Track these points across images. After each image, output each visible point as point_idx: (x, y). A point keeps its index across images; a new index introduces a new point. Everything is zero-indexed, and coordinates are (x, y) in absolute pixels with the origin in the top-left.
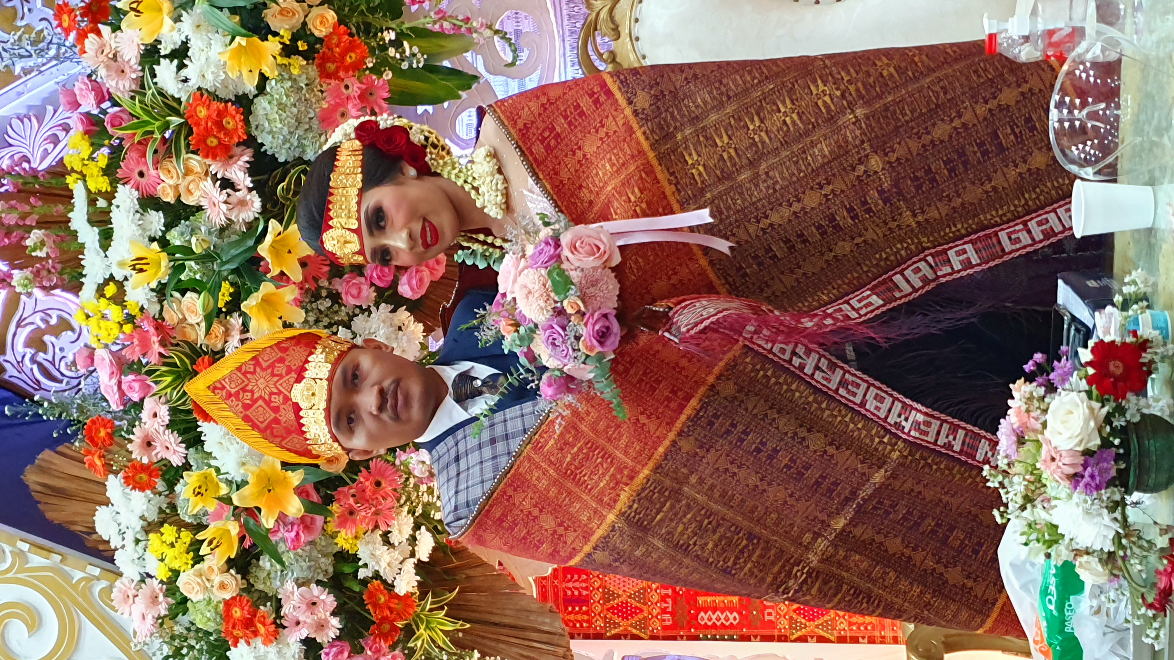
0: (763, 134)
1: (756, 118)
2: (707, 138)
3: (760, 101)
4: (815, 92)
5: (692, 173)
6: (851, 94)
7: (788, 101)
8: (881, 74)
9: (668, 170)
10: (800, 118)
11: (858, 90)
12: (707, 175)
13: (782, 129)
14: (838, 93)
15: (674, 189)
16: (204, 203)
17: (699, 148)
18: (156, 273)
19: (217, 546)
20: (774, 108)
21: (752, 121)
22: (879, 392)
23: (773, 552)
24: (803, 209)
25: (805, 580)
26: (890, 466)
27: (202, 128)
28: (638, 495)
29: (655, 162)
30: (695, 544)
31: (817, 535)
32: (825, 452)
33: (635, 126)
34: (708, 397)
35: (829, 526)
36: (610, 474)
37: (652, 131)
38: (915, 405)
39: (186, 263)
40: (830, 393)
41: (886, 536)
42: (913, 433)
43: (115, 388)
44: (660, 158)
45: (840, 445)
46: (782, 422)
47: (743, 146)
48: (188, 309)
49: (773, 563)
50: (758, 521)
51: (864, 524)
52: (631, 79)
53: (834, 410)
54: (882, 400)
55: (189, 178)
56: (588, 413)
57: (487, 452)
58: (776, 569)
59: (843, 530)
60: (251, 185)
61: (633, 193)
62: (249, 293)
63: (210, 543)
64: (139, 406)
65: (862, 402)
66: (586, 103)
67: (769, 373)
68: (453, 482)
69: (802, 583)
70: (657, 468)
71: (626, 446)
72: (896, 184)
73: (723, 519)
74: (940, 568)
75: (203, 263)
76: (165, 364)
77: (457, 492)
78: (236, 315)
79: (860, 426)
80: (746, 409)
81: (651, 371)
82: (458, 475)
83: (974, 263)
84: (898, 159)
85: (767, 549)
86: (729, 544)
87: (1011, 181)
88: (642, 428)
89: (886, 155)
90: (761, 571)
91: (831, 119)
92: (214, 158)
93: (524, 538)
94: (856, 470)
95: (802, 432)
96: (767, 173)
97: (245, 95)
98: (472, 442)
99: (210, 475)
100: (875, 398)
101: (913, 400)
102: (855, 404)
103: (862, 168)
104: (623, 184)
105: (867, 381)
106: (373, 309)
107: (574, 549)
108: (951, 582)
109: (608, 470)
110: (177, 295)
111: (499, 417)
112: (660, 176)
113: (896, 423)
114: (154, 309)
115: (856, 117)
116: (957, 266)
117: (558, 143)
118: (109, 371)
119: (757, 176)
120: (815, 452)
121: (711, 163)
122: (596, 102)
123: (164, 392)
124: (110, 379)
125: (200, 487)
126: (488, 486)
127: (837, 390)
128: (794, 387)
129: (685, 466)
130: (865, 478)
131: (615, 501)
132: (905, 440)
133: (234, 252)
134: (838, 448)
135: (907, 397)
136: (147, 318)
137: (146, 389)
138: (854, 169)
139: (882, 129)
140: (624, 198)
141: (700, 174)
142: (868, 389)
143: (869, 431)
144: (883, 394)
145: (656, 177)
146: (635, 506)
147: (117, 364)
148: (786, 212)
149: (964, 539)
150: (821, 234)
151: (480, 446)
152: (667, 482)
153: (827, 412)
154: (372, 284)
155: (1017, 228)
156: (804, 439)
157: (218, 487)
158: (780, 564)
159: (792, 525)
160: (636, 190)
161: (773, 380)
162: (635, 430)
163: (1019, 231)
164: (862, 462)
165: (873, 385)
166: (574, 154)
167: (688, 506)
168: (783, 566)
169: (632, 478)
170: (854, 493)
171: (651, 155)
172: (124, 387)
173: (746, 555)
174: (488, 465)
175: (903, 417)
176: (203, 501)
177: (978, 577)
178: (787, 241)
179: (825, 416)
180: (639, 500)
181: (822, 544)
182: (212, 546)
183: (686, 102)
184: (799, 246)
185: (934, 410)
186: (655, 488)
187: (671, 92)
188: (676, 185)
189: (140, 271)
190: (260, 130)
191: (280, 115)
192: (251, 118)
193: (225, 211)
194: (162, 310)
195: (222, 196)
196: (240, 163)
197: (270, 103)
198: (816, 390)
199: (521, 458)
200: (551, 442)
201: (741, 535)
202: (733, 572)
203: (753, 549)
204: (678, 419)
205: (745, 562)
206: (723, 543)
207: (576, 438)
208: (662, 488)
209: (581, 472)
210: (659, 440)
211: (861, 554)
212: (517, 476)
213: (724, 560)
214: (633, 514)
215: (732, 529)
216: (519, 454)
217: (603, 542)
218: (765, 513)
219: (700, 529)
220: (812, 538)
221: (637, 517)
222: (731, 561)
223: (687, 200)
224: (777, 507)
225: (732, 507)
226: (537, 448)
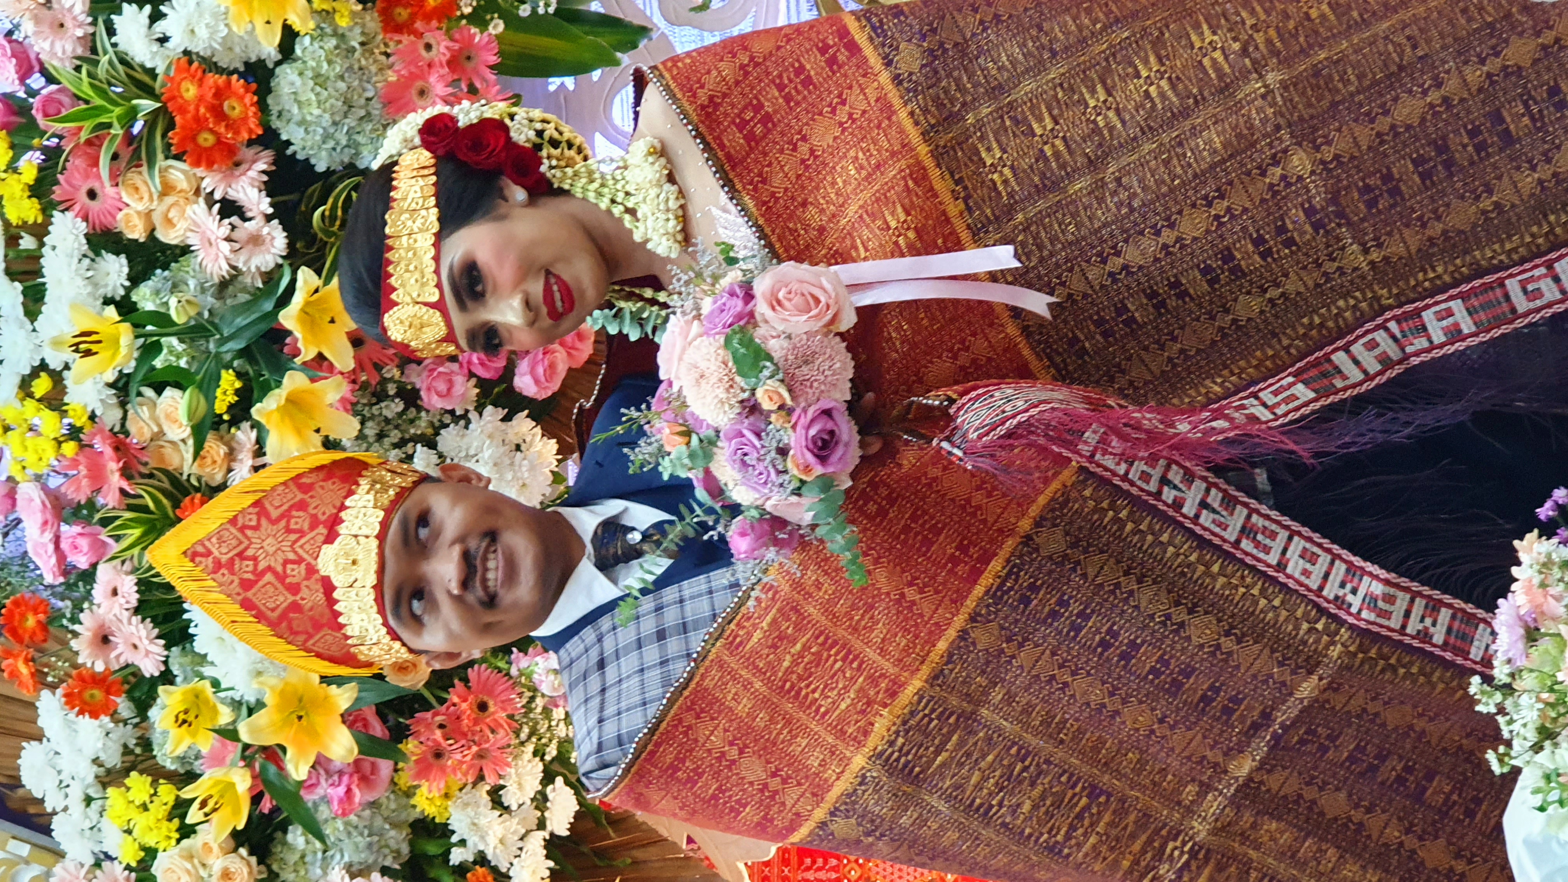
0: (1111, 114)
1: (1099, 88)
2: (1016, 122)
3: (1107, 59)
4: (1198, 45)
5: (992, 180)
6: (1257, 48)
7: (1152, 59)
8: (1307, 14)
9: (952, 176)
10: (1173, 87)
11: (1269, 42)
12: (1018, 184)
13: (1143, 106)
14: (1236, 46)
15: (962, 206)
16: (193, 240)
17: (1003, 139)
18: (114, 356)
19: (215, 810)
20: (1130, 70)
21: (1093, 91)
22: (1308, 545)
23: (1132, 817)
24: (1179, 239)
25: (1187, 864)
26: (1327, 670)
27: (189, 116)
28: (904, 723)
29: (929, 163)
30: (1000, 805)
31: (1205, 788)
32: (1219, 647)
33: (897, 102)
34: (1020, 557)
35: (1226, 772)
36: (856, 687)
37: (925, 111)
38: (1368, 566)
39: (163, 340)
41: (1321, 789)
42: (1364, 614)
43: (51, 547)
44: (938, 155)
45: (1243, 635)
46: (1145, 597)
47: (1076, 134)
48: (168, 416)
49: (1133, 837)
50: (1106, 764)
51: (1284, 768)
52: (890, 24)
53: (1232, 576)
54: (1313, 559)
55: (169, 200)
56: (818, 585)
57: (652, 654)
58: (1137, 846)
59: (1250, 779)
60: (270, 211)
61: (893, 214)
62: (266, 389)
63: (204, 804)
64: (89, 576)
65: (1279, 563)
66: (814, 64)
67: (1123, 514)
68: (595, 704)
69: (1181, 869)
70: (936, 677)
71: (883, 640)
72: (1334, 199)
73: (1048, 762)
74: (1411, 841)
75: (192, 340)
76: (130, 508)
77: (601, 721)
78: (246, 425)
79: (1276, 602)
80: (1084, 576)
81: (925, 512)
82: (603, 691)
83: (1466, 331)
84: (1336, 157)
85: (1121, 812)
87: (1526, 192)
88: (910, 609)
89: (1317, 149)
90: (1112, 849)
91: (1225, 88)
92: (210, 165)
93: (714, 797)
94: (1271, 676)
95: (1180, 614)
96: (1118, 180)
97: (261, 62)
98: (627, 635)
99: (203, 691)
100: (1302, 556)
101: (1365, 559)
103: (1278, 171)
104: (878, 200)
105: (1287, 528)
106: (473, 415)
107: (798, 815)
108: (1429, 865)
109: (852, 681)
110: (149, 392)
112: (938, 185)
113: (1337, 597)
114: (111, 417)
115: (1266, 86)
116: (1438, 337)
117: (769, 131)
118: (39, 518)
119: (1101, 184)
120: (1202, 646)
121: (1025, 163)
122: (832, 62)
123: (128, 554)
124: (43, 532)
125: (186, 712)
127: (1238, 541)
128: (1165, 538)
129: (983, 672)
130: (1285, 689)
131: (866, 734)
132: (1352, 626)
133: (241, 321)
134: (1239, 641)
135: (1354, 554)
136: (101, 431)
137: (99, 547)
138: (1263, 174)
139: (1310, 105)
140: (879, 223)
141: (1006, 182)
142: (1290, 539)
143: (1292, 612)
144: (1315, 549)
145: (932, 189)
146: (900, 741)
147: (54, 507)
148: (1149, 245)
149: (1452, 792)
150: (1211, 282)
151: (640, 644)
152: (954, 701)
153: (1222, 580)
154: (471, 375)
155: (1537, 273)
156: (1182, 625)
157: (215, 711)
158: (1144, 838)
159: (1163, 771)
160: (899, 210)
161: (1129, 526)
162: (899, 612)
163: (1539, 278)
164: (1281, 664)
165: (1299, 533)
166: (795, 149)
167: (989, 739)
168: (1150, 842)
169: (893, 694)
170: (1266, 717)
171: (923, 150)
172: (64, 545)
173: (1086, 822)
174: (654, 675)
175: (1349, 587)
176: (194, 735)
177: (1474, 855)
178: (1153, 295)
179: (1217, 587)
180: (907, 732)
181: (1213, 804)
182: (207, 810)
183: (981, 60)
184: (1172, 303)
185: (1401, 575)
186: (933, 711)
187: (956, 45)
188: (966, 200)
189: (88, 353)
190: (284, 119)
191: (317, 94)
192: (270, 100)
193: (227, 253)
194: (124, 418)
195: (222, 229)
196: (252, 173)
197: (301, 74)
198: (1202, 543)
199: (707, 663)
200: (757, 635)
201: (1078, 789)
202: (1066, 851)
203: (1099, 813)
204: (969, 592)
205: (1085, 834)
206: (1048, 803)
207: (799, 628)
208: (945, 709)
209: (808, 686)
210: (939, 630)
211: (1279, 819)
212: (701, 693)
213: (1049, 832)
214: (896, 755)
215: (1063, 779)
216: (703, 656)
217: (846, 803)
218: (1118, 751)
219: (1008, 780)
220: (1198, 794)
221: (903, 760)
222: (1062, 832)
223: (983, 226)
224: (1138, 740)
225: (1062, 742)
226: (733, 646)
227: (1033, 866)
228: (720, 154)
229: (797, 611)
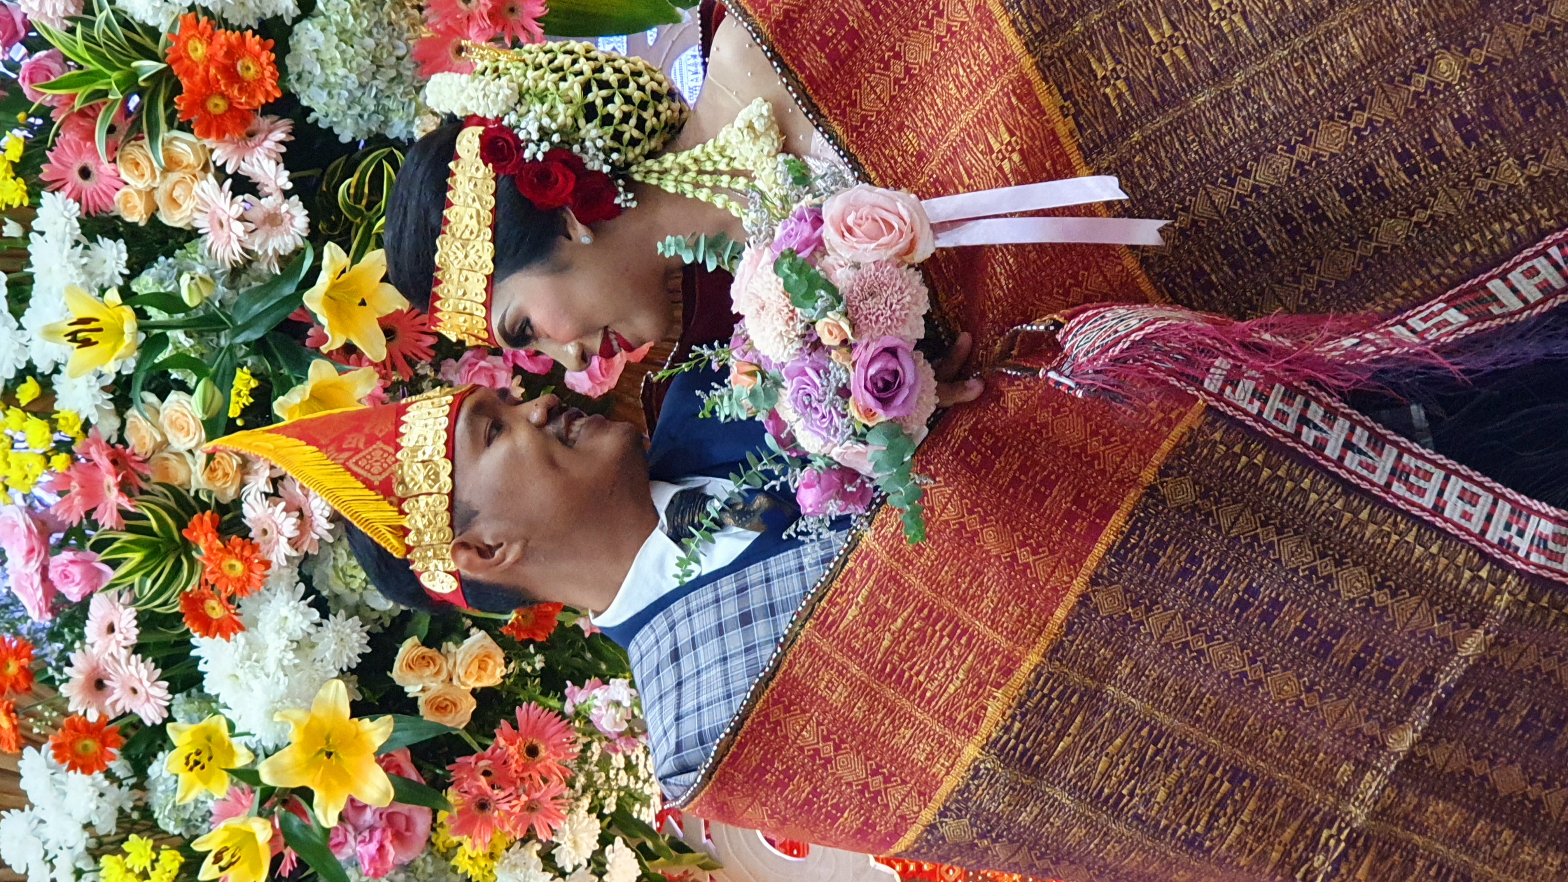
0: (1236, 18)
2: (1131, 29)
5: (1105, 95)
9: (1061, 90)
12: (1134, 98)
13: (1272, 8)
15: (1072, 124)
16: (202, 222)
17: (1116, 48)
18: (114, 349)
19: (231, 864)
22: (1467, 485)
23: (1280, 803)
24: (1315, 156)
25: (1344, 854)
26: (1494, 622)
27: (198, 78)
28: (1021, 705)
29: (1034, 76)
30: (1132, 794)
31: (1362, 767)
32: (1371, 601)
34: (1144, 510)
35: (1384, 747)
36: (965, 666)
37: (1029, 19)
38: (1536, 504)
39: (169, 333)
40: (1375, 491)
41: (1492, 763)
42: (1533, 558)
43: (38, 579)
44: (1045, 68)
45: (1399, 587)
46: (1286, 548)
47: (1200, 41)
48: (172, 423)
49: (1282, 825)
50: (1249, 743)
51: (1449, 740)
53: (1385, 521)
54: (1473, 500)
55: (174, 177)
57: (735, 639)
58: (1288, 834)
59: (1411, 753)
60: (289, 186)
61: (996, 135)
62: (287, 384)
63: (219, 857)
64: (81, 610)
65: (1435, 506)
67: (1259, 459)
68: (672, 698)
69: (1338, 861)
70: (1055, 651)
71: (994, 611)
72: (1486, 108)
73: (1183, 743)
75: (201, 334)
76: (129, 529)
77: (678, 718)
79: (1434, 549)
80: (1217, 528)
82: (679, 685)
84: (1488, 61)
85: (1268, 798)
86: (1196, 791)
88: (1023, 573)
89: (1467, 52)
90: (1258, 840)
92: (221, 135)
93: (808, 802)
94: (1431, 632)
95: (1326, 567)
96: (1246, 92)
97: (278, 19)
98: (705, 621)
99: (216, 730)
100: (1460, 498)
101: (1531, 497)
102: (1423, 509)
103: (1424, 78)
104: (980, 121)
105: (1443, 467)
107: (903, 817)
109: (962, 658)
110: (151, 398)
111: (754, 572)
112: (1045, 101)
113: (1501, 541)
114: (108, 426)
117: (855, 48)
118: (24, 546)
119: (1227, 96)
120: (1352, 602)
121: (1141, 75)
123: (128, 580)
124: (28, 561)
125: (197, 753)
126: (738, 702)
127: (1388, 485)
128: (1306, 483)
129: (1108, 642)
130: (1448, 646)
131: (978, 719)
132: (1520, 573)
133: (257, 308)
134: (1394, 594)
135: (1520, 493)
136: (97, 441)
137: (93, 576)
138: (1408, 81)
139: (1457, 3)
140: (981, 147)
141: (1120, 97)
142: (1447, 479)
143: (1452, 559)
144: (1475, 489)
145: (1038, 105)
146: (1017, 725)
147: (41, 533)
148: (1283, 163)
151: (720, 630)
152: (1075, 677)
153: (1372, 528)
154: (517, 369)
156: (1329, 578)
157: (231, 752)
158: (1295, 825)
159: (1314, 750)
160: (1002, 128)
161: (1267, 472)
162: (1010, 578)
164: (1441, 618)
165: (1457, 473)
166: (887, 68)
167: (1116, 720)
168: (1302, 830)
169: (1007, 672)
170: (1428, 680)
171: (1027, 62)
172: (53, 575)
173: (1229, 810)
174: (738, 666)
175: (1514, 528)
176: (206, 779)
178: (1287, 220)
179: (1368, 534)
180: (1024, 715)
181: (1372, 785)
182: (222, 863)
184: (1308, 229)
186: (1053, 689)
188: (1076, 117)
189: (87, 343)
190: (305, 81)
191: (343, 52)
192: (288, 61)
193: (241, 234)
194: (122, 429)
195: (235, 207)
196: (269, 144)
197: (323, 30)
198: (1349, 488)
199: (796, 647)
200: (853, 611)
201: (1218, 774)
202: (1207, 844)
203: (1243, 799)
204: (1089, 552)
205: (1228, 824)
206: (1185, 789)
207: (900, 602)
208: (1066, 688)
209: (911, 668)
210: (1056, 596)
211: (1447, 798)
212: (790, 682)
213: (1188, 823)
214: (1013, 742)
215: (1202, 762)
216: (791, 639)
217: (957, 801)
218: (1261, 729)
219: (1140, 765)
220: (1354, 772)
221: (1021, 746)
222: (1202, 823)
223: (1096, 146)
224: (1284, 714)
225: (1198, 719)
226: (825, 626)
227: (1170, 864)
228: (801, 77)
229: (896, 582)
